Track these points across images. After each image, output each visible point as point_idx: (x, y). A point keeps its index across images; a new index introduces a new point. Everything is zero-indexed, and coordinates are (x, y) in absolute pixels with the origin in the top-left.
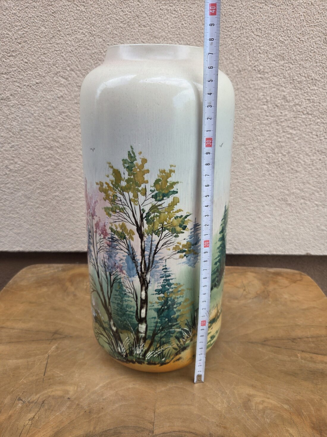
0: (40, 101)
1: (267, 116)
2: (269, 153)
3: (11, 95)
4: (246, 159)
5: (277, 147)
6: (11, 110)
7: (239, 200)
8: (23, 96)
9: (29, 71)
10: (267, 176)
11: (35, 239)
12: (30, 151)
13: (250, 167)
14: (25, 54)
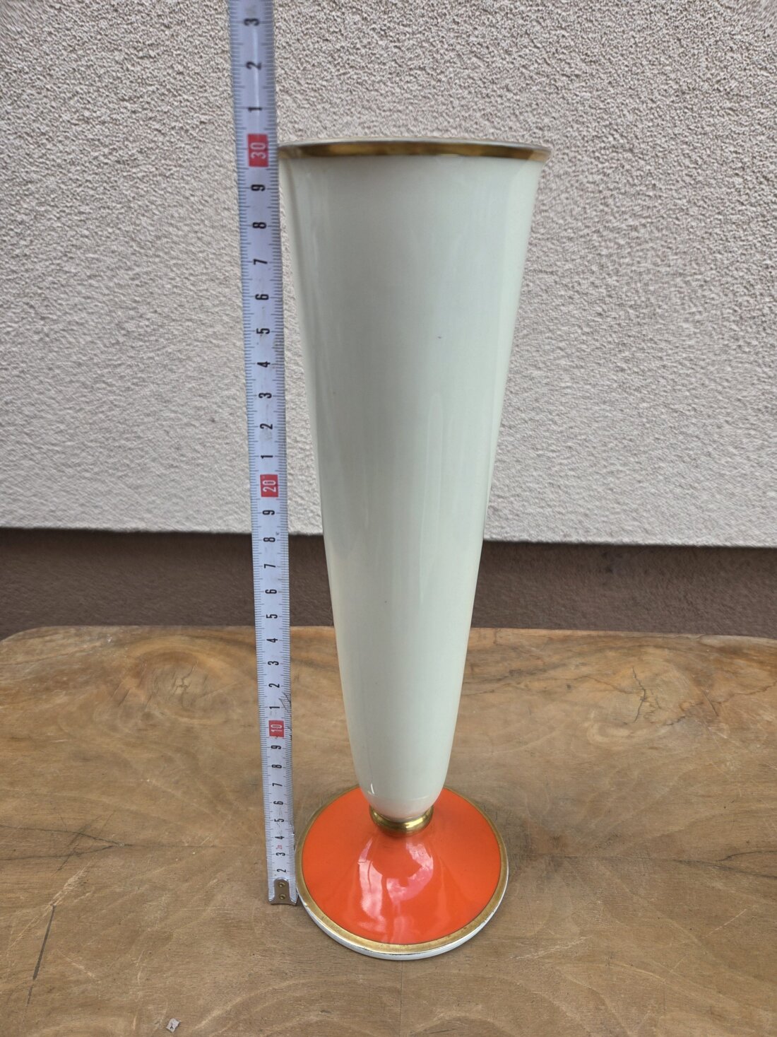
0: (207, 166)
1: (742, 204)
2: (741, 296)
3: (141, 152)
4: (684, 309)
5: (760, 279)
6: (138, 188)
7: (663, 410)
8: (167, 154)
9: (184, 92)
10: (734, 352)
11: (174, 500)
12: (176, 287)
13: (693, 329)
14: (179, 52)
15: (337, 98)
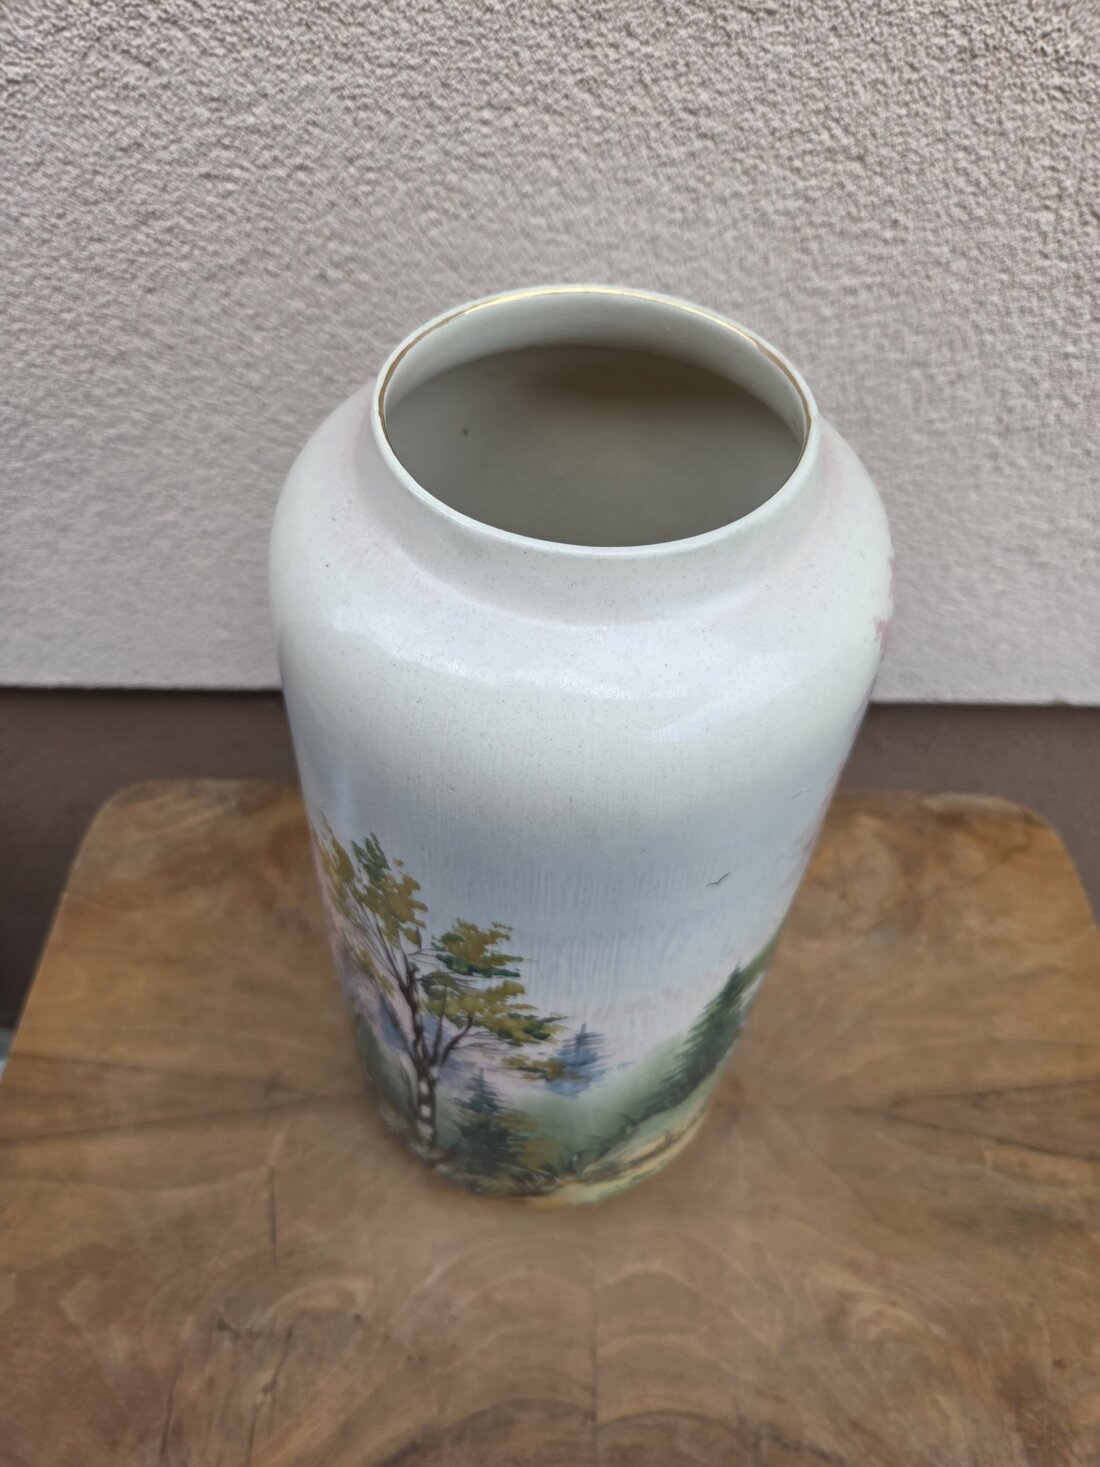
2: (1014, 397)
4: (917, 415)
5: (1051, 374)
10: (985, 475)
12: (34, 365)
13: (926, 443)
15: (280, 37)
